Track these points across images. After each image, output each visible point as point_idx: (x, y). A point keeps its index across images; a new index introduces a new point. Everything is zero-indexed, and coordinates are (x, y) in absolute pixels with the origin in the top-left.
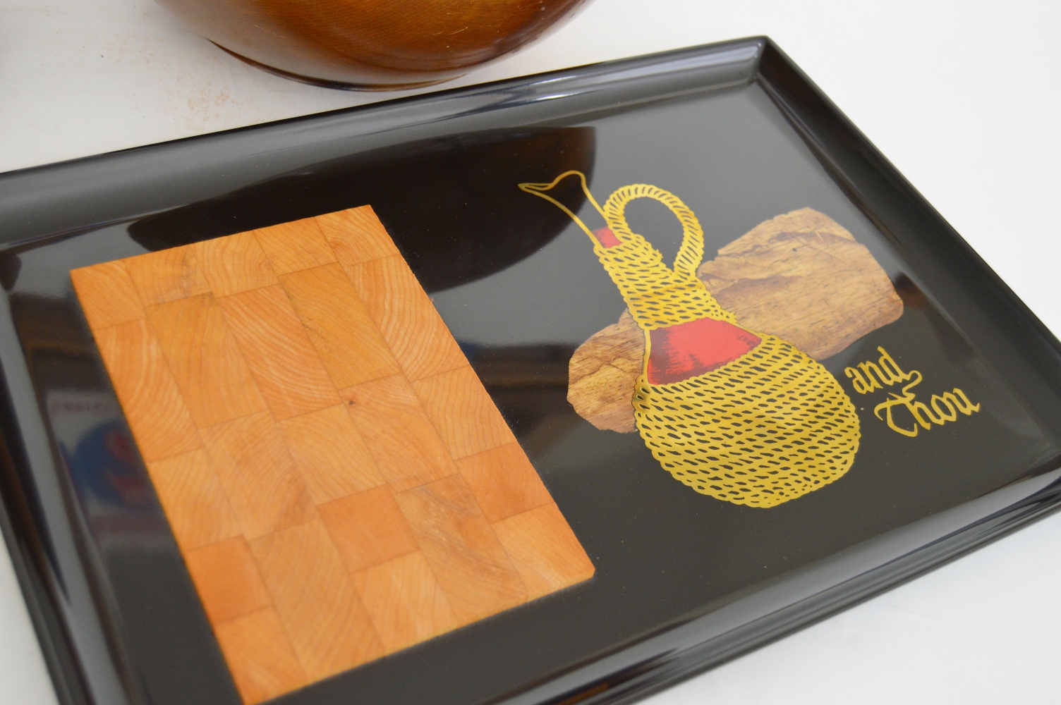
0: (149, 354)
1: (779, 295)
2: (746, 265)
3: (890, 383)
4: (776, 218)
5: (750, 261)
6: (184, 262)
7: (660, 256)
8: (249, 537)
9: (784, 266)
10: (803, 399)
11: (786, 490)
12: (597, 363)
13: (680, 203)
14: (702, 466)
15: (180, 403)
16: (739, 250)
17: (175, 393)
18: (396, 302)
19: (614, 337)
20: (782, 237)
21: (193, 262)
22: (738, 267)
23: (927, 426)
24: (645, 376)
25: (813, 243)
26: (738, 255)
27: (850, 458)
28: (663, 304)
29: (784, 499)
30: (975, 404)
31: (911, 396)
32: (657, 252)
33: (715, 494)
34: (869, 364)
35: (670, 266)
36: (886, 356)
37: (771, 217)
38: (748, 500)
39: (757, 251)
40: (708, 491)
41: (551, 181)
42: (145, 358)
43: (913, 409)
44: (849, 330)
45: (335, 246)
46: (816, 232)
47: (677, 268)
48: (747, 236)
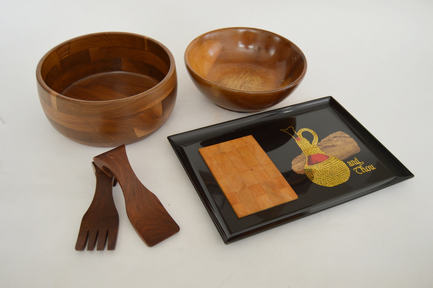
0: (215, 163)
1: (334, 148)
2: (327, 143)
3: (357, 164)
4: (333, 134)
5: (328, 142)
6: (218, 147)
7: (309, 142)
8: (236, 192)
9: (335, 143)
10: (338, 168)
11: (335, 184)
12: (297, 162)
13: (313, 132)
14: (318, 180)
15: (221, 171)
16: (325, 140)
17: (220, 169)
18: (258, 152)
19: (301, 157)
20: (335, 137)
21: (220, 147)
22: (325, 143)
23: (364, 172)
24: (307, 164)
25: (341, 138)
26: (325, 141)
27: (348, 178)
28: (310, 151)
29: (334, 185)
30: (375, 168)
31: (361, 166)
32: (308, 141)
33: (321, 185)
34: (352, 161)
35: (311, 144)
36: (356, 159)
37: (332, 133)
38: (327, 186)
39: (329, 140)
40: (319, 184)
41: (286, 129)
42: (214, 163)
43: (362, 169)
44: (349, 155)
45: (246, 143)
46: (342, 136)
47: (312, 144)
48: (327, 137)
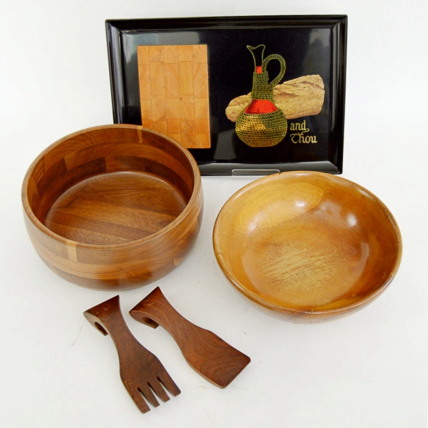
1: (290, 99)
2: (288, 88)
3: (300, 130)
4: (307, 76)
5: (290, 87)
6: (160, 51)
7: (268, 79)
8: (153, 120)
9: (298, 91)
10: (276, 127)
11: (258, 145)
12: (236, 103)
13: (285, 64)
14: (244, 134)
15: (149, 88)
16: (289, 84)
17: (149, 85)
19: (244, 98)
20: (304, 82)
21: (162, 51)
22: (286, 88)
23: (300, 142)
25: (311, 87)
26: (288, 85)
27: (277, 143)
28: (260, 93)
29: (256, 146)
30: (316, 141)
31: (303, 134)
32: (268, 78)
33: (243, 140)
34: (299, 124)
35: (269, 83)
36: (305, 123)
37: (306, 75)
38: (249, 144)
39: (295, 85)
40: (242, 140)
41: (255, 46)
42: (146, 75)
43: (300, 137)
44: (301, 114)
45: (194, 56)
46: (315, 84)
47: (270, 84)
48: (294, 80)
